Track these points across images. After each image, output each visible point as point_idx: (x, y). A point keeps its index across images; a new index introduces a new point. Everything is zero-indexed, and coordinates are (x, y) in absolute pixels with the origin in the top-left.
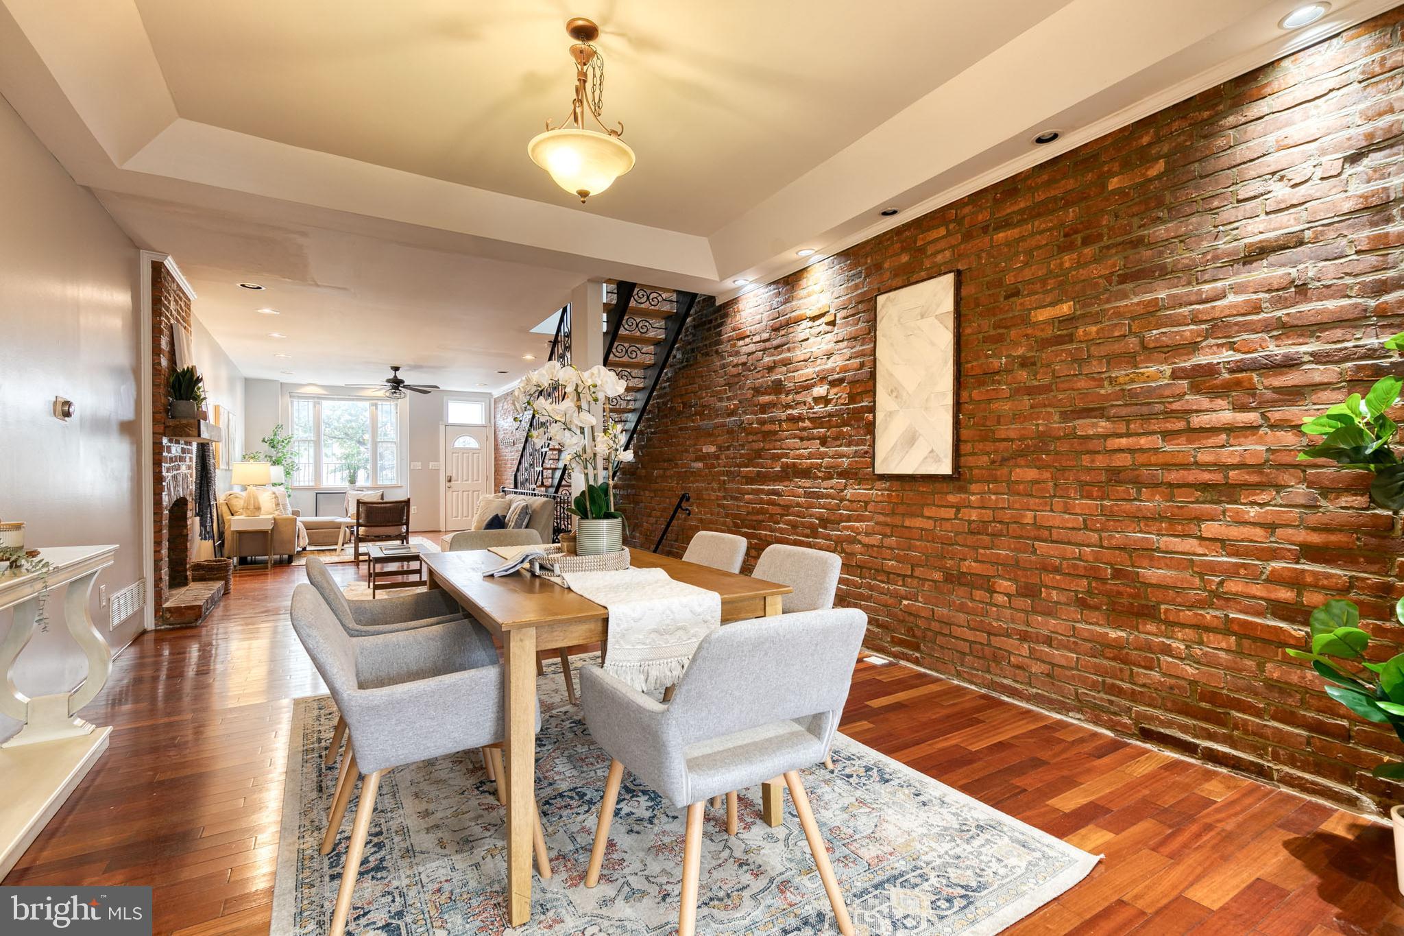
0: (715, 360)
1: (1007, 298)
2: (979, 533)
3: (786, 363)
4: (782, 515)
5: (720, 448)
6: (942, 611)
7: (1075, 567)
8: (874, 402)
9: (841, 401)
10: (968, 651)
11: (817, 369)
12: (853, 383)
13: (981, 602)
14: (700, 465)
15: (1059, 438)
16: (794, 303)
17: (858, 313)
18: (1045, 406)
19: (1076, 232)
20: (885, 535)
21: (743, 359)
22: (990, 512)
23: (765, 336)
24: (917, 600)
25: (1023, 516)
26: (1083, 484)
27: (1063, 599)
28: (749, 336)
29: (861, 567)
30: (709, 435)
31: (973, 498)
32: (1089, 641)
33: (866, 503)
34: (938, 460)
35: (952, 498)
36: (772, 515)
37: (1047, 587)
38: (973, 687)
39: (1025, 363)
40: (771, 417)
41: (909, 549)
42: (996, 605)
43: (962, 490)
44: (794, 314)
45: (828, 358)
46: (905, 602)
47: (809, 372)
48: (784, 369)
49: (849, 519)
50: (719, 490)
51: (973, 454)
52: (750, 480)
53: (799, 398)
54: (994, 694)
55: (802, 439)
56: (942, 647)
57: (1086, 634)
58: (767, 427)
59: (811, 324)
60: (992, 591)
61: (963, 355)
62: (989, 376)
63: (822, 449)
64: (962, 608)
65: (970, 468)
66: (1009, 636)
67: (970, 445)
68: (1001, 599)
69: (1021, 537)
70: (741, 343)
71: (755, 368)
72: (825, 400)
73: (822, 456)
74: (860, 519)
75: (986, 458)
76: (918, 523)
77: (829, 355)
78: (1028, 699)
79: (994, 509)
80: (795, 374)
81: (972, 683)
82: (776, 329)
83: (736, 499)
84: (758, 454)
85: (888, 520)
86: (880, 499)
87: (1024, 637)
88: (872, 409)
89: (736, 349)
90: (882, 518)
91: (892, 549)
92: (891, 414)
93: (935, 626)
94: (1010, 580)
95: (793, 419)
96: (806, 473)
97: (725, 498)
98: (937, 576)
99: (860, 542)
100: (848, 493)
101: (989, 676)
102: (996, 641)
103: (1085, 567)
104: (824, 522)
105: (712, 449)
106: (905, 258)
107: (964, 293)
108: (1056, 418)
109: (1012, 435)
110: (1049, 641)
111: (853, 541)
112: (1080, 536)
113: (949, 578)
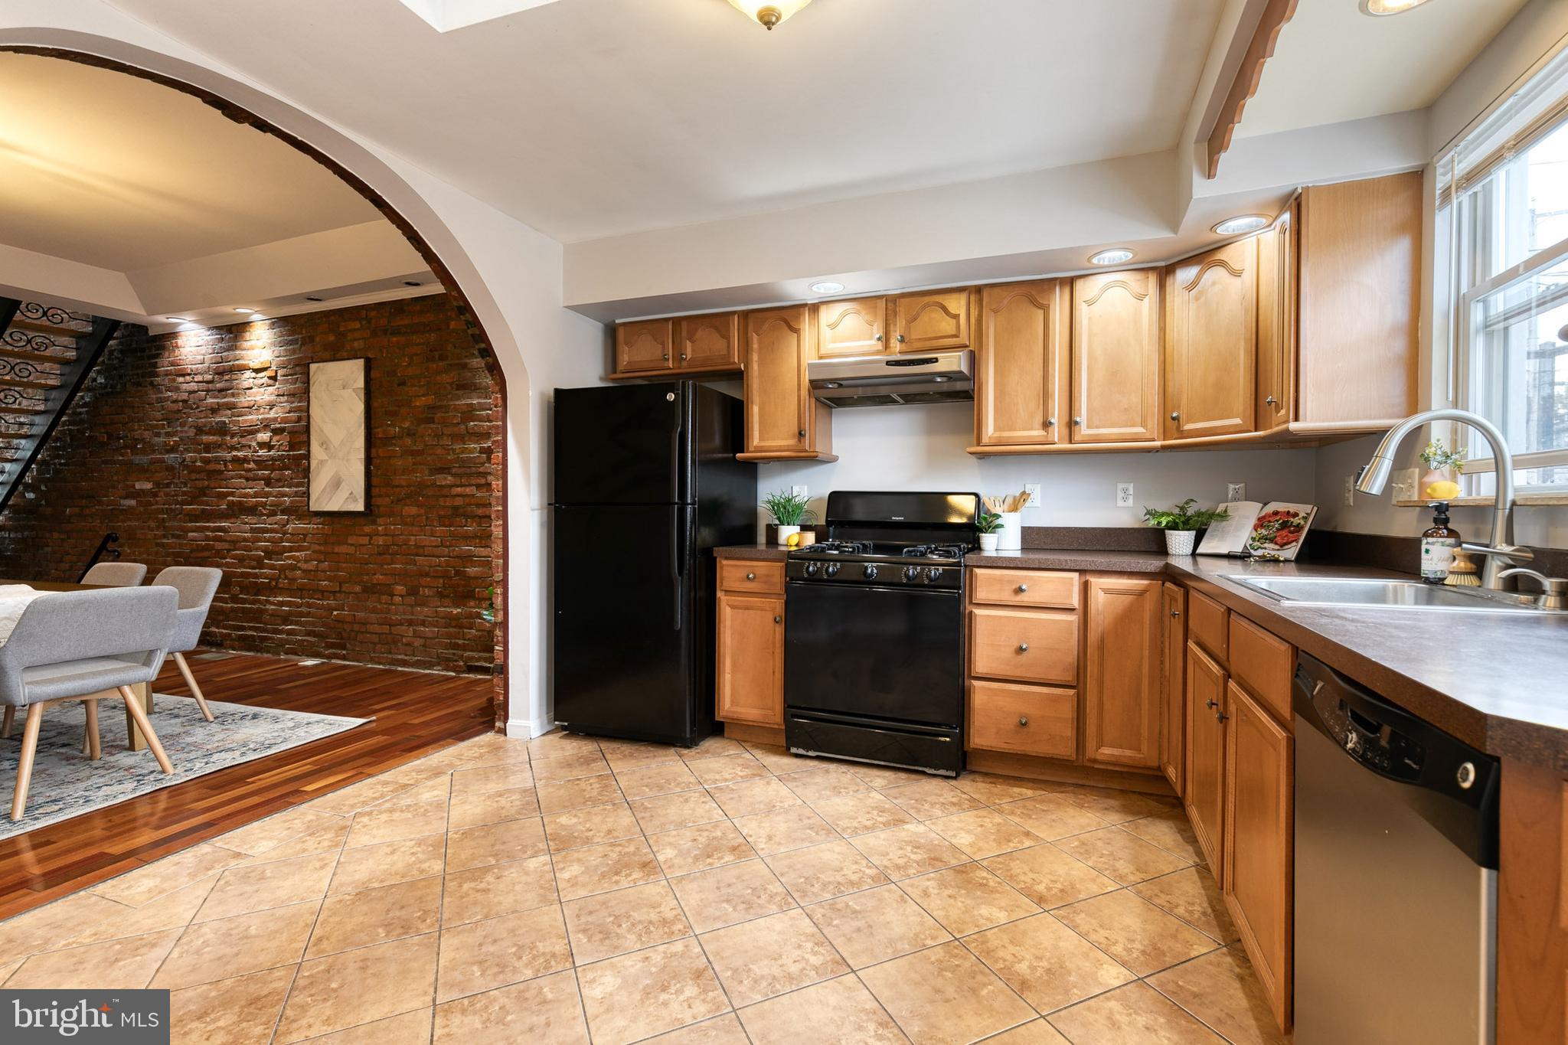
0: (150, 392)
1: (399, 385)
2: (384, 554)
3: (231, 407)
4: (229, 550)
5: (157, 485)
6: (361, 615)
7: (437, 571)
8: (309, 451)
9: (282, 448)
10: (377, 640)
11: (260, 417)
12: (292, 433)
13: (386, 604)
14: (133, 502)
15: (428, 486)
16: (237, 352)
17: (296, 374)
18: (420, 464)
19: (436, 350)
20: (320, 561)
21: (185, 396)
22: (390, 538)
23: (209, 377)
24: (344, 610)
25: (409, 540)
26: (440, 517)
27: (431, 593)
28: (189, 374)
29: (301, 590)
30: (144, 471)
31: (380, 528)
32: (443, 618)
33: (305, 535)
34: (355, 500)
35: (367, 529)
36: (218, 551)
37: (423, 587)
38: (381, 667)
39: (410, 434)
40: (217, 457)
41: (338, 571)
42: (394, 605)
43: (374, 522)
44: (237, 362)
45: (271, 409)
46: (335, 613)
47: (253, 418)
48: (229, 412)
49: (291, 550)
50: (158, 528)
51: (380, 496)
52: (194, 517)
53: (244, 441)
54: (393, 668)
55: (247, 479)
56: (361, 642)
57: (442, 614)
58: (212, 466)
59: (254, 375)
60: (392, 595)
61: (373, 422)
62: (388, 440)
63: (267, 489)
64: (374, 610)
65: (378, 506)
66: (401, 624)
67: (377, 489)
68: (398, 599)
69: (408, 555)
70: (181, 379)
71: (198, 407)
72: (267, 446)
73: (267, 495)
74: (299, 549)
75: (388, 499)
76: (343, 549)
77: (272, 406)
78: (412, 665)
79: (393, 536)
80: (240, 419)
81: (380, 664)
82: (220, 373)
83: (178, 537)
84: (203, 492)
85: (322, 548)
86: (316, 531)
87: (411, 623)
88: (307, 457)
89: (175, 384)
90: (317, 547)
91: (325, 572)
92: (322, 462)
93: (356, 627)
94: (402, 585)
95: (236, 459)
96: (252, 510)
97: (164, 536)
98: (358, 589)
99: (300, 569)
100: (290, 527)
101: (390, 656)
102: (395, 630)
103: (441, 571)
104: (269, 554)
105: (148, 486)
106: (332, 338)
107: (373, 375)
108: (427, 472)
109: (404, 483)
110: (423, 623)
111: (293, 568)
112: (438, 551)
113: (365, 590)
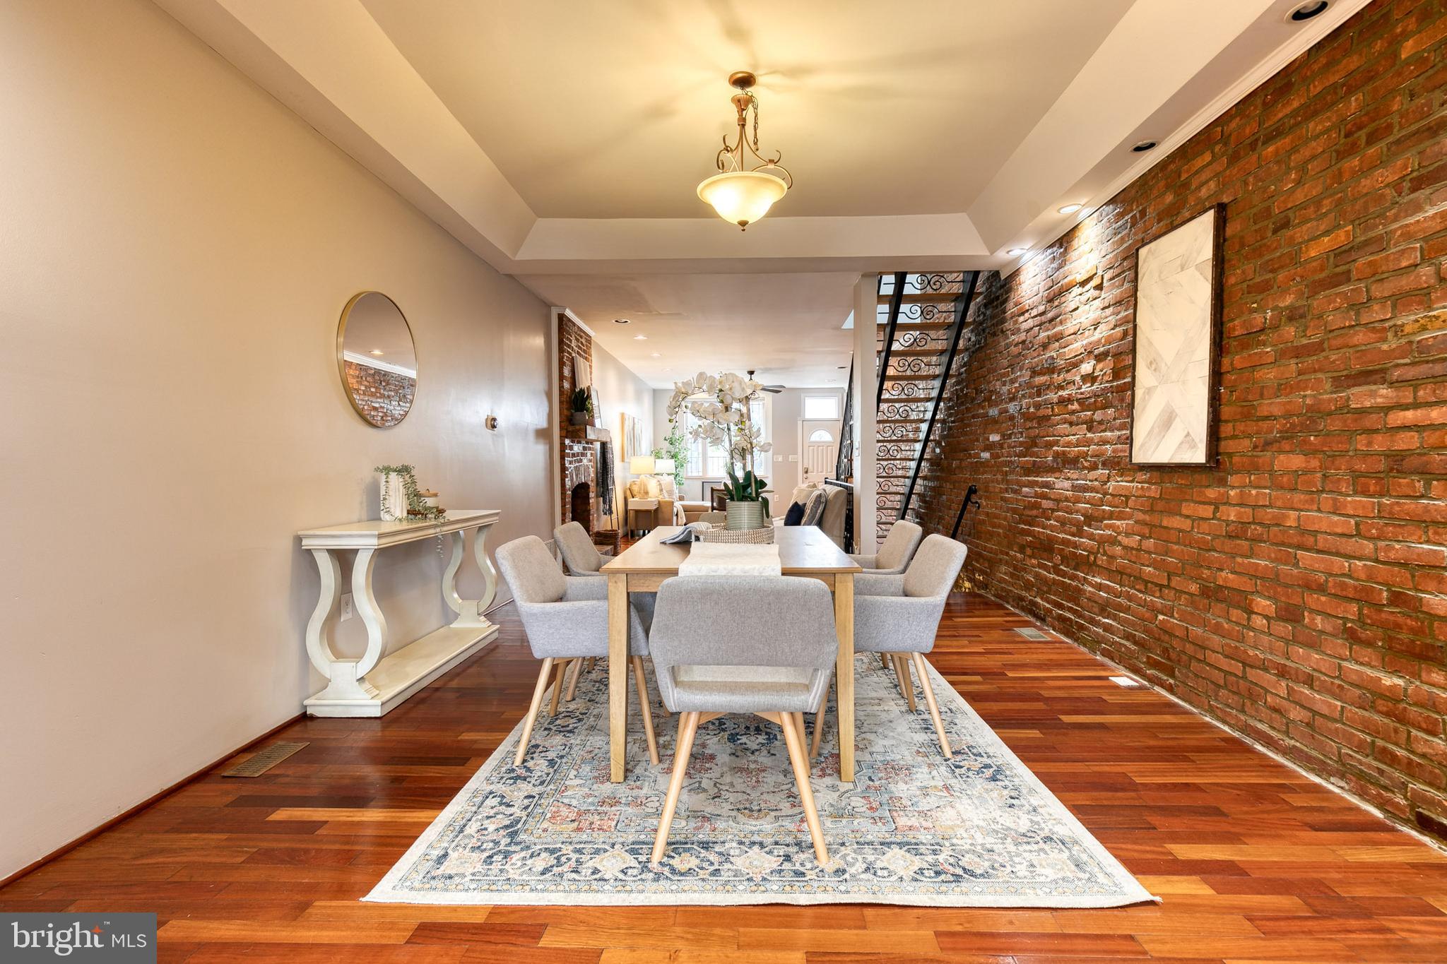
0: (1001, 340)
1: (1275, 231)
2: (1237, 537)
3: (1058, 337)
4: (1053, 510)
5: (1003, 436)
6: (1197, 631)
7: (1343, 586)
8: (1134, 377)
9: (1106, 378)
10: (1222, 682)
11: (1085, 342)
12: (1117, 355)
13: (1238, 624)
14: (988, 455)
15: (1330, 414)
16: (1066, 268)
17: (1123, 272)
18: (1315, 371)
19: (1360, 128)
20: (1143, 537)
21: (1023, 336)
22: (1249, 510)
23: (1042, 308)
24: (1172, 616)
25: (1285, 517)
26: (1356, 476)
27: (1329, 628)
28: (1027, 311)
29: (1122, 573)
30: (993, 423)
31: (1232, 493)
32: (1358, 686)
33: (1127, 498)
34: (1193, 446)
35: (1212, 493)
36: (1045, 510)
37: (1312, 611)
38: (1226, 728)
39: (1294, 315)
40: (1046, 400)
41: (1166, 554)
42: (1253, 629)
43: (1222, 482)
44: (1066, 280)
45: (1095, 329)
46: (1161, 617)
47: (1077, 346)
48: (1057, 344)
49: (1111, 516)
50: (1002, 482)
51: (1234, 437)
52: (1028, 472)
53: (1069, 377)
54: (1248, 741)
55: (1071, 424)
56: (1196, 675)
57: (1354, 677)
58: (1042, 412)
59: (1080, 290)
60: (1250, 612)
61: (1226, 311)
62: (1253, 337)
63: (1089, 435)
64: (1217, 630)
65: (1230, 455)
66: (1266, 670)
67: (1230, 425)
68: (1259, 622)
69: (1283, 544)
70: (1021, 319)
71: (1032, 347)
72: (1090, 378)
73: (1088, 443)
74: (1120, 517)
75: (1247, 442)
76: (1175, 522)
77: (1096, 325)
78: (1285, 752)
79: (1254, 507)
80: (1066, 349)
81: (1225, 722)
82: (1050, 300)
83: (1015, 492)
84: (1033, 442)
85: (1147, 518)
86: (1140, 493)
87: (1283, 672)
88: (1132, 385)
89: (1017, 326)
90: (1141, 516)
91: (1150, 553)
92: (1149, 391)
93: (1190, 649)
94: (1269, 598)
95: (1064, 401)
96: (1073, 462)
97: (1006, 490)
98: (1194, 588)
99: (1120, 544)
100: (1111, 485)
101: (1243, 717)
102: (1253, 674)
103: (1355, 588)
104: (1090, 519)
105: (998, 438)
106: (1169, 198)
107: (1229, 231)
108: (1328, 386)
109: (1276, 411)
110: (1309, 681)
111: (1113, 541)
112: (1350, 545)
113: (1206, 592)
